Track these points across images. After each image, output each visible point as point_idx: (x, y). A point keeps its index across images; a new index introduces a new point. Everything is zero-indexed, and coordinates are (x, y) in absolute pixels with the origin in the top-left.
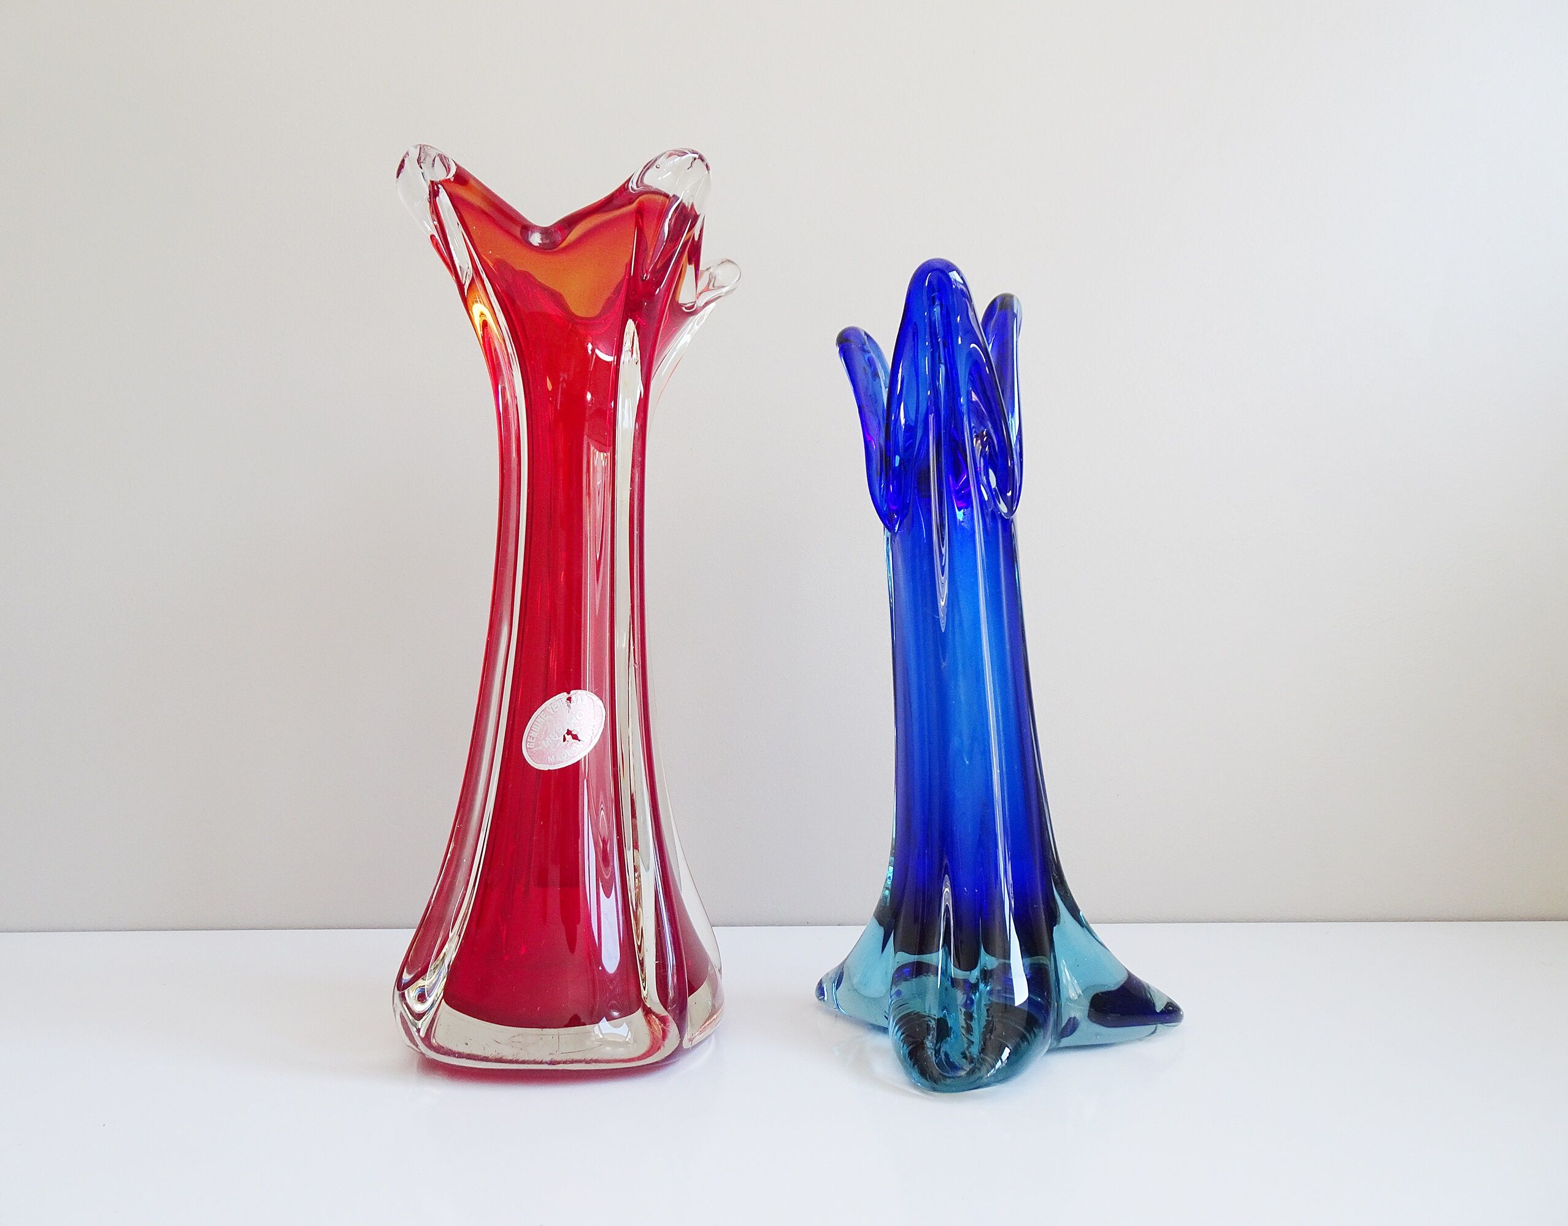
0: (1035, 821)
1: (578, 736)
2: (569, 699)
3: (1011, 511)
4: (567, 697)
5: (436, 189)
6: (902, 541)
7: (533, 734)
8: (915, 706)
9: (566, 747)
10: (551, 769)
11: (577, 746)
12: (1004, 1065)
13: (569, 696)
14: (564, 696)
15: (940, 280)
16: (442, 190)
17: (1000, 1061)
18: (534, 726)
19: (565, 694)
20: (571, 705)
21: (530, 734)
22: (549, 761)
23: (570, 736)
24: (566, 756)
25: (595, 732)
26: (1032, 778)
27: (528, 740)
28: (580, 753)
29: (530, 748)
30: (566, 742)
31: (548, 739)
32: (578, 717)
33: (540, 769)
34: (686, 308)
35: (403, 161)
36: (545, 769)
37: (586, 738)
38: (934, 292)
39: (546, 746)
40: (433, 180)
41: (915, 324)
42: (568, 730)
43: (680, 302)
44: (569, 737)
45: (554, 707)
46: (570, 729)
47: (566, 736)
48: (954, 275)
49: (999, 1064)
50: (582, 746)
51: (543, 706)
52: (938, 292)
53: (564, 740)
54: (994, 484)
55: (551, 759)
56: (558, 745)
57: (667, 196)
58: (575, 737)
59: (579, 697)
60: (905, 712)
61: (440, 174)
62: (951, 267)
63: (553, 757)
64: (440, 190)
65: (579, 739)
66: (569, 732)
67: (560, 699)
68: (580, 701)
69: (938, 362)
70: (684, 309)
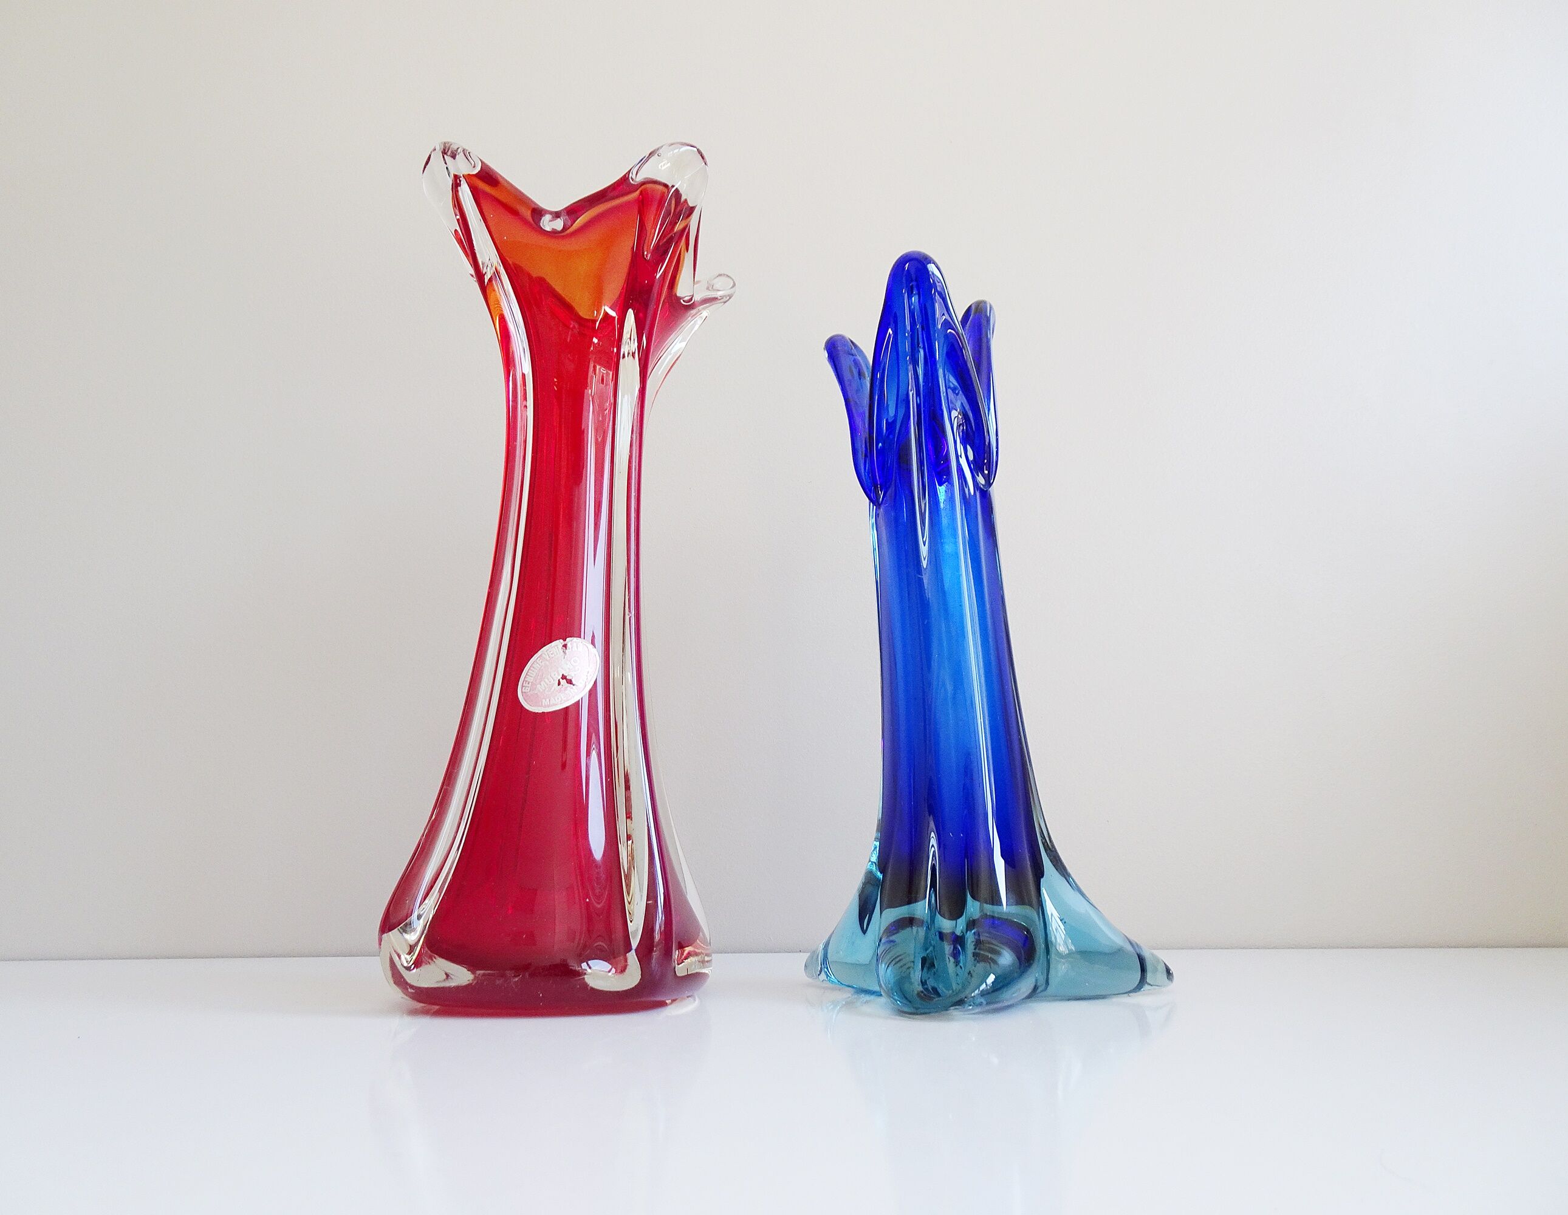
0: (1019, 775)
1: (573, 680)
2: (565, 646)
3: (989, 484)
4: (563, 644)
5: (458, 182)
6: (886, 512)
7: (528, 679)
8: (900, 665)
9: (560, 691)
10: (546, 711)
11: (572, 690)
12: (989, 987)
13: (565, 642)
14: (559, 643)
15: (918, 270)
16: (463, 182)
17: (985, 984)
18: (530, 671)
19: (561, 641)
20: (567, 651)
21: (526, 679)
22: (543, 704)
23: (565, 680)
24: (560, 699)
25: (589, 678)
26: (1015, 737)
27: (524, 684)
28: (574, 697)
29: (525, 692)
30: (560, 686)
31: (542, 683)
32: (572, 662)
33: (534, 711)
34: (684, 301)
35: (430, 155)
36: (539, 712)
37: (581, 683)
38: (912, 281)
39: (541, 690)
40: (456, 174)
41: (895, 313)
42: (563, 675)
43: (678, 295)
44: (563, 682)
45: (550, 654)
46: (565, 674)
47: (561, 680)
48: (931, 267)
49: (983, 987)
50: (576, 691)
51: (540, 652)
52: (916, 281)
53: (559, 684)
54: (971, 458)
55: (545, 702)
56: (553, 689)
57: (666, 186)
58: (570, 682)
59: (575, 644)
60: (891, 675)
61: (462, 167)
62: (928, 260)
63: (548, 700)
64: (462, 182)
65: (574, 683)
66: (564, 677)
67: (557, 645)
68: (575, 648)
69: (917, 346)
70: (682, 301)
